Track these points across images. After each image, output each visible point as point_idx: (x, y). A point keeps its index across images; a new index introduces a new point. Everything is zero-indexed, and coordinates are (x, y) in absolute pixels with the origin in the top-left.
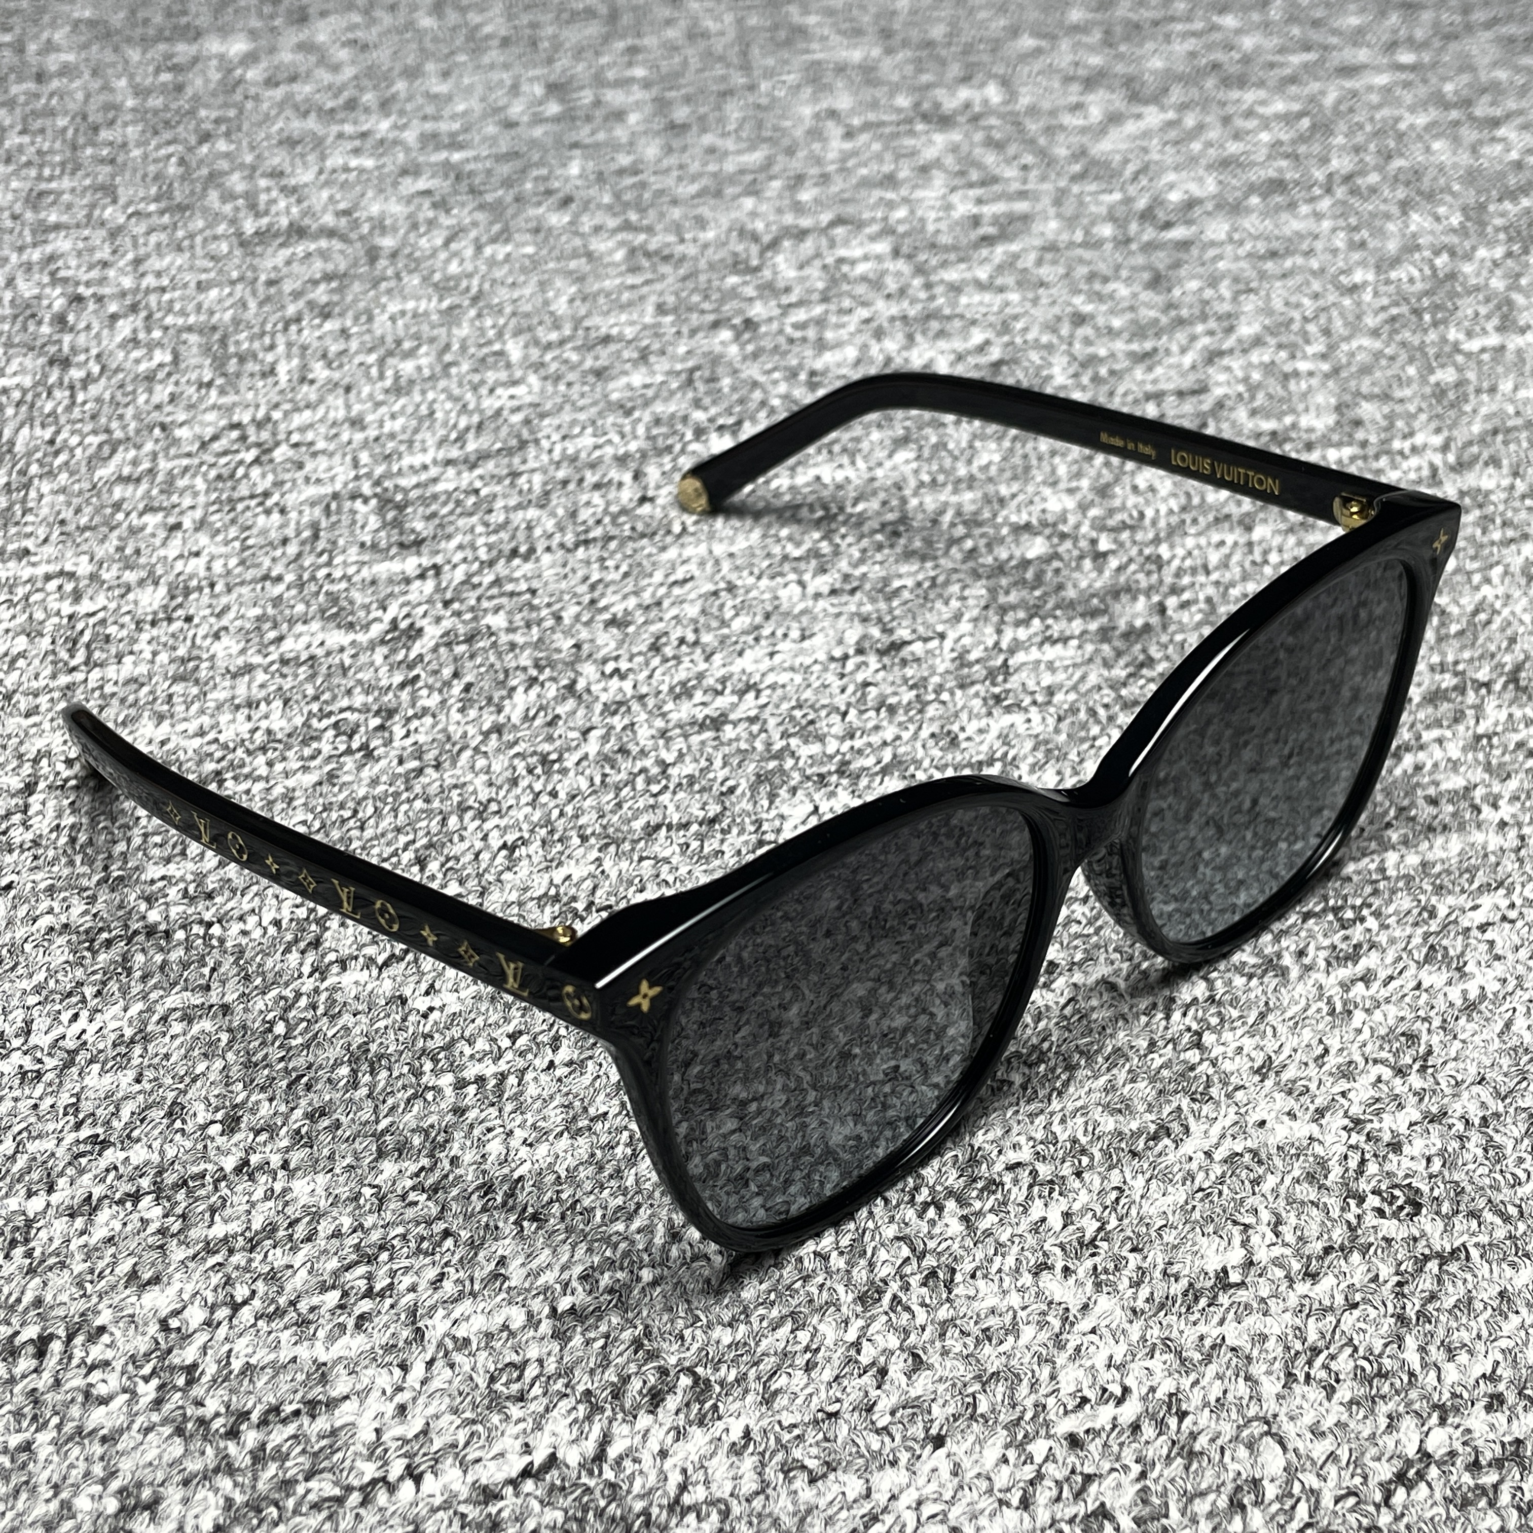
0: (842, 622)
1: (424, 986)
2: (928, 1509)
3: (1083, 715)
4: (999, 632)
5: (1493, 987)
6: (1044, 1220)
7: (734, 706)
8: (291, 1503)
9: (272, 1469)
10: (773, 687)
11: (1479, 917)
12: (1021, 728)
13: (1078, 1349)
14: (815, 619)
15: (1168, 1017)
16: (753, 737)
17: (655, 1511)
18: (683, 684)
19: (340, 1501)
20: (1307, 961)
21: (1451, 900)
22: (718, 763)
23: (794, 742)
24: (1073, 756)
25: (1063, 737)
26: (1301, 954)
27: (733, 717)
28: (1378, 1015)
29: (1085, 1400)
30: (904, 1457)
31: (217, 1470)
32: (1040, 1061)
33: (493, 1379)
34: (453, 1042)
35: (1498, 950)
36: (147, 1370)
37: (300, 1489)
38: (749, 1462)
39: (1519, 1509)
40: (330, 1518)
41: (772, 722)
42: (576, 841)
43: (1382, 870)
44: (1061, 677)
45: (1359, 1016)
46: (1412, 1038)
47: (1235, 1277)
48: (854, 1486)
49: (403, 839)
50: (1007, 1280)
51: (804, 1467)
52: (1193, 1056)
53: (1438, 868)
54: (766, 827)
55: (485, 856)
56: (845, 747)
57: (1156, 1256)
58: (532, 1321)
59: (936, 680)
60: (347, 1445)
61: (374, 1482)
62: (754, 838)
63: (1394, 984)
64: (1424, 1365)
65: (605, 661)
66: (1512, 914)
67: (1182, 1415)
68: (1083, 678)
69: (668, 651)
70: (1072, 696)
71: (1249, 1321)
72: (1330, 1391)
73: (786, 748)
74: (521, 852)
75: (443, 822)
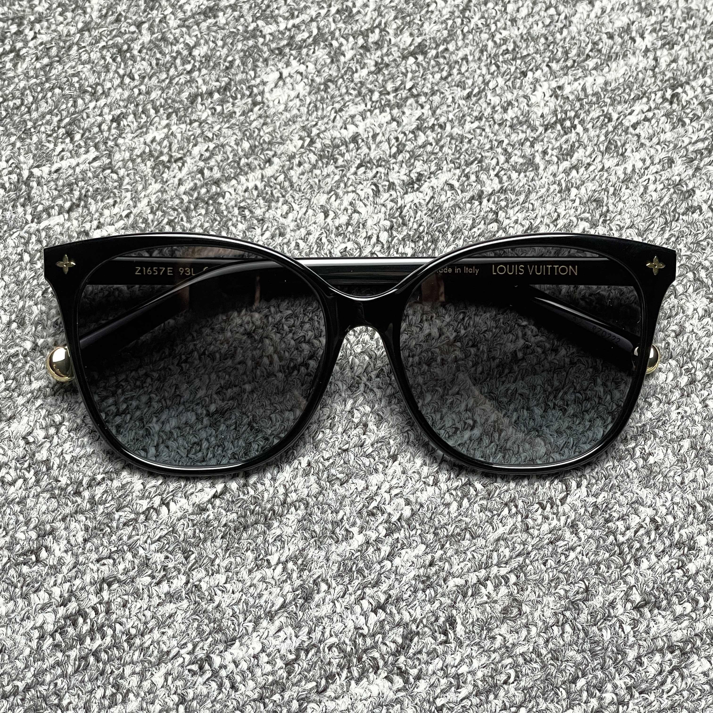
1: (95, 223)
2: (394, 492)
5: (639, 165)
6: (429, 334)
8: (114, 524)
9: (101, 508)
11: (633, 119)
13: (452, 403)
15: (481, 203)
17: (276, 508)
19: (136, 520)
20: (547, 158)
21: (619, 108)
22: (220, 44)
23: (260, 23)
26: (545, 153)
28: (583, 189)
29: (457, 429)
30: (380, 467)
31: (76, 512)
32: (420, 238)
33: (189, 452)
35: (643, 141)
36: (26, 465)
37: (117, 516)
38: (313, 479)
39: (643, 458)
40: (133, 529)
42: (152, 112)
43: (584, 89)
45: (574, 191)
46: (599, 202)
47: (520, 355)
48: (361, 484)
49: (55, 119)
50: (416, 370)
51: (338, 478)
52: (494, 226)
53: (613, 85)
54: (255, 91)
55: (104, 127)
57: (483, 347)
58: (199, 419)
60: (132, 492)
61: (148, 509)
62: (250, 100)
63: (592, 168)
64: (605, 392)
66: (650, 115)
67: (500, 431)
71: (527, 379)
72: (564, 411)
73: (256, 29)
74: (124, 122)
75: (75, 105)
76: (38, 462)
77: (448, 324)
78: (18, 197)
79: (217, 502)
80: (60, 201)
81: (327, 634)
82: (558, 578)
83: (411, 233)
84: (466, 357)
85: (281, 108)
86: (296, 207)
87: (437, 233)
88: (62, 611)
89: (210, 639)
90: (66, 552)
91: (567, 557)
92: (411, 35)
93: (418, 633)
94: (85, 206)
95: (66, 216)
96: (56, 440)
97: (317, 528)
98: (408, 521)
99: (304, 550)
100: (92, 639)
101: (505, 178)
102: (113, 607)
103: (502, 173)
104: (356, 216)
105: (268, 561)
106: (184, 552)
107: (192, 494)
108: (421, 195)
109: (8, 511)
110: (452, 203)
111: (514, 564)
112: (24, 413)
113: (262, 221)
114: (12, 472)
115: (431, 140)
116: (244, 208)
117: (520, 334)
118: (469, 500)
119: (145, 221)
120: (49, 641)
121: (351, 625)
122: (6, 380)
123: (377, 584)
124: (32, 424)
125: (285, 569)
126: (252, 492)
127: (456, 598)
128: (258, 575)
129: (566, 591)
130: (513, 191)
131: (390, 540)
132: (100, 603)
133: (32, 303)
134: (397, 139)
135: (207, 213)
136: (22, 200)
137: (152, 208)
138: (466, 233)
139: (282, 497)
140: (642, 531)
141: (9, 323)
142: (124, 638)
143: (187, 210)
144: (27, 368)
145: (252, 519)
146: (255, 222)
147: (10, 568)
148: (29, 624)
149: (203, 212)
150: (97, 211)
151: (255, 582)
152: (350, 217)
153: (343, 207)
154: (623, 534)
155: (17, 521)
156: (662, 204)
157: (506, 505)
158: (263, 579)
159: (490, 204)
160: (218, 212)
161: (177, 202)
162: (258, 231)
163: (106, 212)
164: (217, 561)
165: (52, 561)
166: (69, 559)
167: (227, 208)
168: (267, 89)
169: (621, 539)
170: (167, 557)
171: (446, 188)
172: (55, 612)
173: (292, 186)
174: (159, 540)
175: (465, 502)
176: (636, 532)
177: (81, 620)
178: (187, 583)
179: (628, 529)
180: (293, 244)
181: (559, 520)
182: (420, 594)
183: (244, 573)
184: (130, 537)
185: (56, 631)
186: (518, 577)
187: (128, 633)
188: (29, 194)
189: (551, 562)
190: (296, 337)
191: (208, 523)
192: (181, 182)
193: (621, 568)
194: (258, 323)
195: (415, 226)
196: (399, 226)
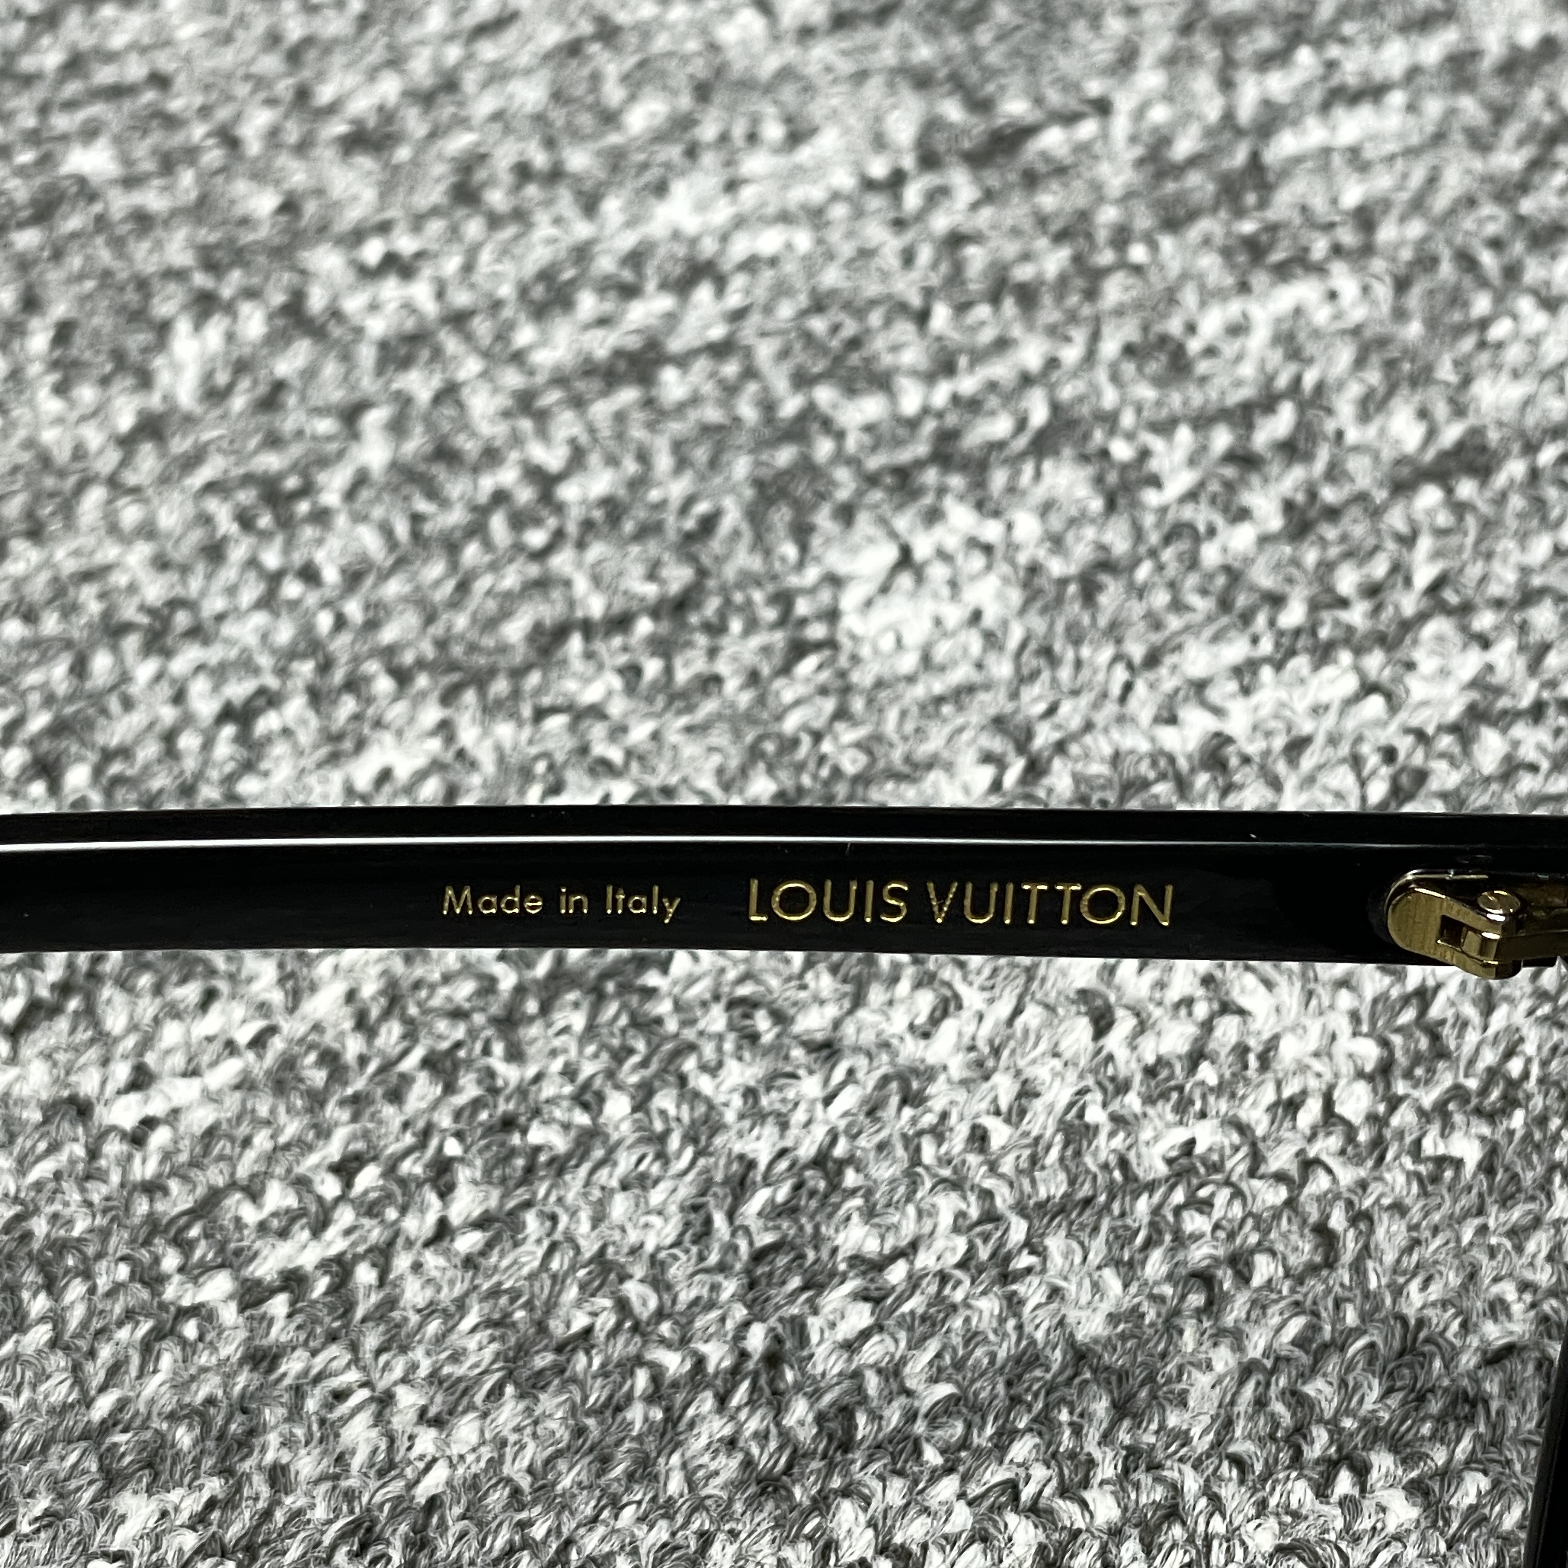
0: (874, 89)
1: (122, 1072)
3: (1447, 270)
4: (1226, 84)
7: (672, 320)
10: (750, 265)
12: (1321, 315)
14: (808, 89)
16: (730, 390)
18: (546, 275)
22: (663, 461)
23: (824, 395)
24: (1446, 372)
25: (1414, 330)
27: (675, 345)
32: (1510, 1102)
34: (214, 1197)
41: (765, 351)
42: (384, 685)
44: (1383, 181)
54: (802, 607)
55: (188, 742)
56: (941, 394)
59: (1108, 215)
62: (778, 638)
65: (357, 236)
68: (1433, 180)
69: (497, 198)
70: (1416, 229)
73: (809, 413)
74: (268, 723)
75: (80, 668)
83: (1472, 1084)
85: (908, 662)
92: (1423, 414)
113: (828, 1049)
115: (1528, 753)
116: (748, 1005)
119: (332, 1059)
134: (1389, 754)
135: (591, 1030)
137: (362, 1013)
143: (509, 1019)
146: (797, 1053)
149: (578, 1021)
150: (133, 1027)
152: (1207, 1026)
160: (642, 1023)
162: (810, 1086)
163: (172, 1033)
167: (678, 1006)
168: (850, 600)
180: (960, 1133)
190: (974, 1490)
194: (806, 1434)
195: (1489, 1057)
196: (1417, 1059)
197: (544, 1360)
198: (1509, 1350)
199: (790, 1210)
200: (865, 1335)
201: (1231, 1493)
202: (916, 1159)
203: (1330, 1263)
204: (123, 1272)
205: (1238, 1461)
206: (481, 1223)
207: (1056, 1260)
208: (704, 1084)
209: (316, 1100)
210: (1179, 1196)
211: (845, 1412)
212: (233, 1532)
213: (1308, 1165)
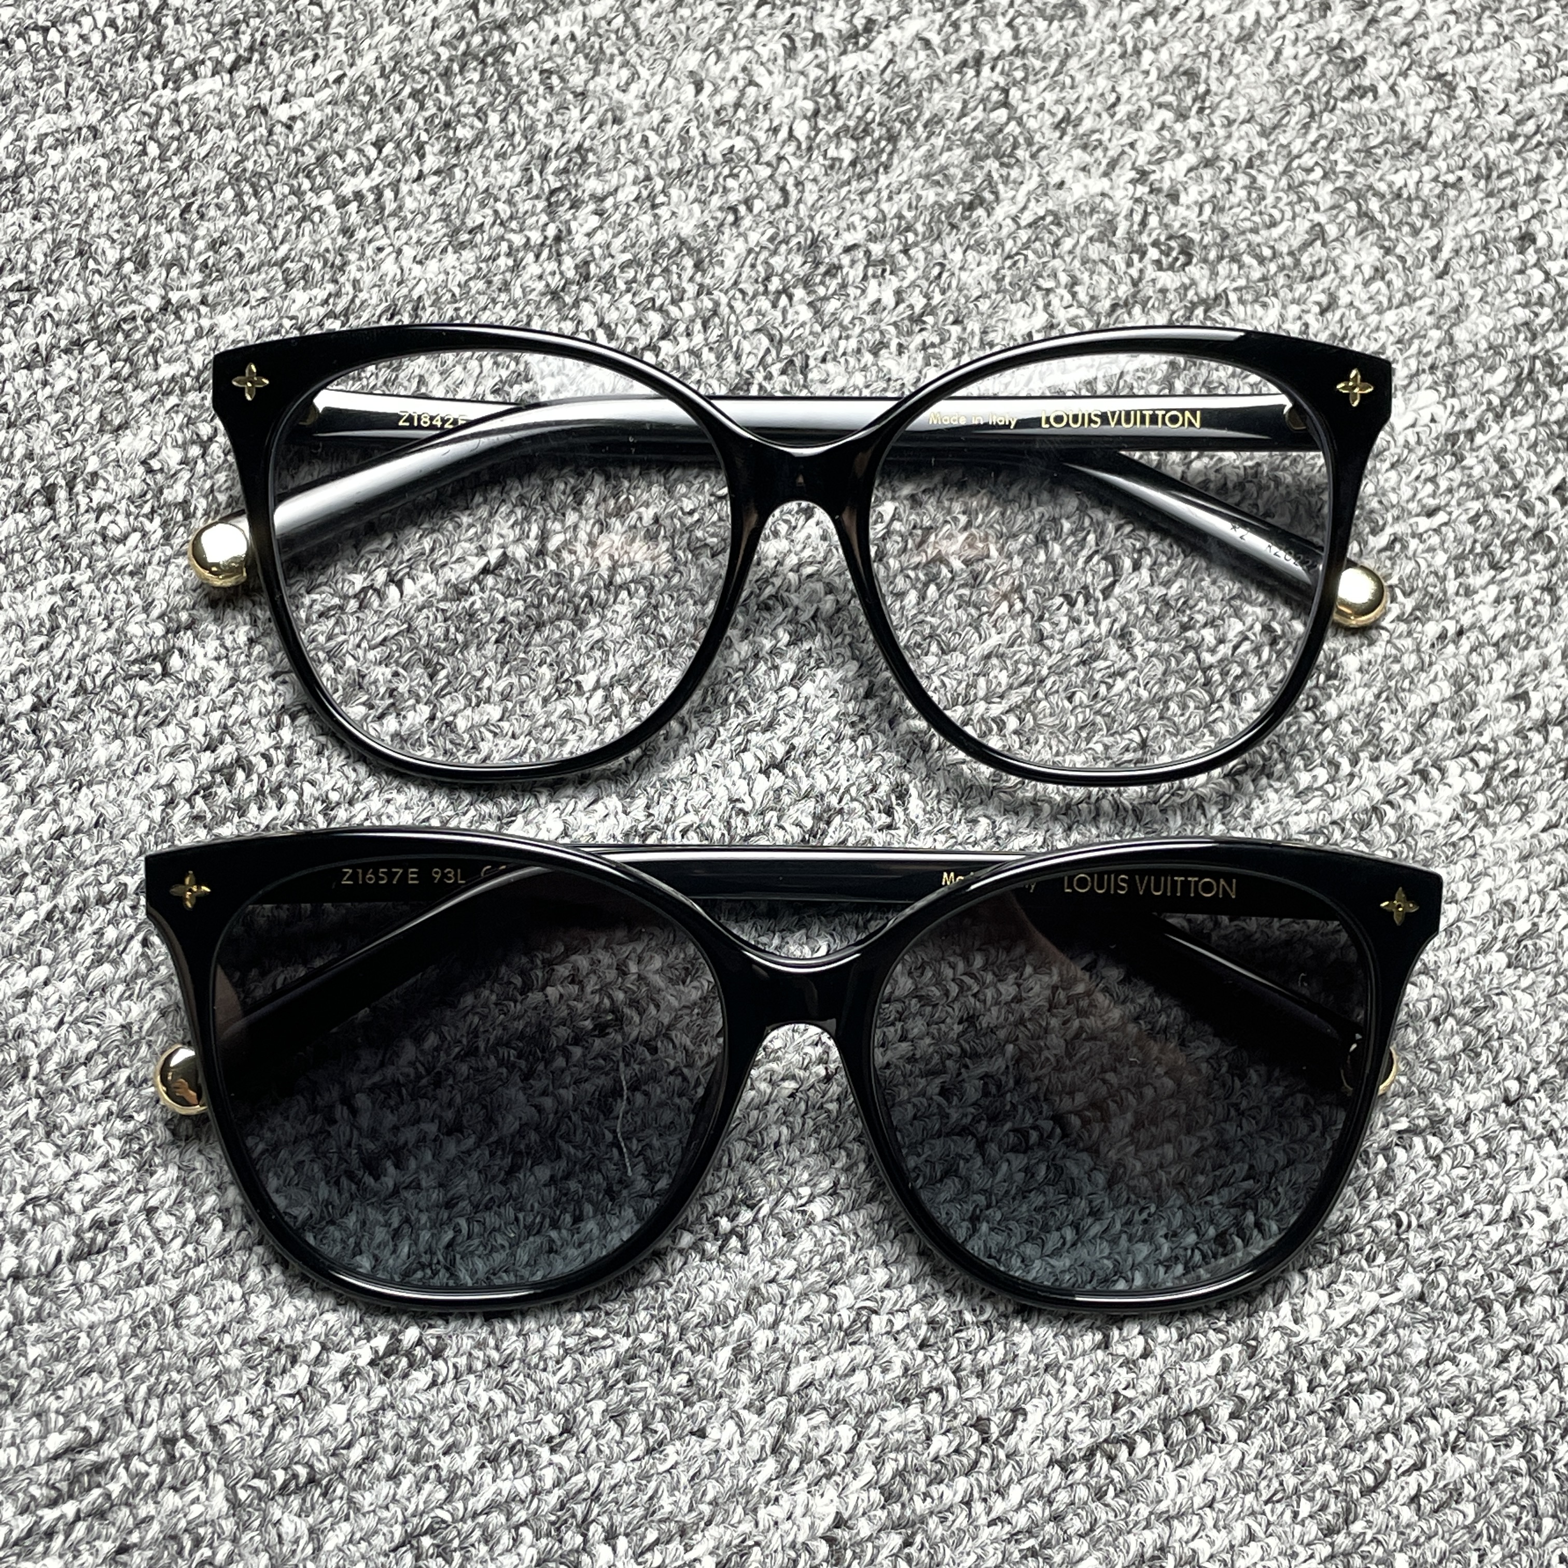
76: (168, 505)
77: (913, 285)
78: (140, 44)
79: (490, 581)
80: (215, 52)
81: (680, 809)
82: (1094, 724)
83: (852, 123)
84: (943, 341)
86: (644, 73)
87: (898, 125)
88: (207, 759)
89: (472, 812)
90: (218, 659)
91: (1110, 687)
93: (841, 811)
94: (262, 62)
95: (227, 77)
96: (200, 467)
97: (667, 630)
98: (830, 621)
99: (643, 666)
100: (260, 808)
101: (1023, 30)
102: (299, 754)
103: (1020, 20)
104: (752, 91)
105: (578, 684)
106: (427, 663)
107: (444, 565)
108: (870, 57)
109: (113, 586)
110: (927, 72)
111: (1015, 698)
112: (144, 419)
113: (582, 95)
114: (121, 520)
116: (550, 72)
117: (1040, 304)
118: (939, 586)
119: (370, 91)
120: (183, 809)
121: (722, 795)
122: (113, 361)
123: (771, 726)
124: (158, 439)
125: (607, 698)
126: (552, 566)
127: (910, 754)
128: (560, 707)
129: (1107, 747)
130: (1037, 52)
131: (796, 652)
132: (277, 748)
133: (161, 229)
135: (482, 79)
136: (147, 48)
137: (383, 69)
138: (950, 125)
139: (606, 575)
140: (1246, 646)
141: (120, 263)
142: (319, 806)
143: (446, 74)
144: (150, 341)
145: (550, 611)
146: (570, 97)
147: (114, 684)
148: (145, 780)
149: (476, 76)
150: (283, 71)
151: (553, 719)
152: (742, 92)
153: (729, 76)
154: (1213, 651)
155: (129, 605)
156: (1306, 81)
157: (1005, 596)
158: (568, 715)
159: (997, 77)
160: (504, 79)
161: (429, 58)
162: (575, 113)
163: (300, 74)
164: (487, 682)
165: (193, 673)
166: (222, 673)
167: (519, 72)
169: (1208, 658)
170: (396, 674)
171: (917, 45)
172: (195, 761)
173: (638, 35)
174: (383, 643)
175: (932, 590)
176: (1236, 648)
177: (240, 775)
178: (432, 718)
179: (1221, 641)
180: (637, 139)
181: (1098, 625)
182: (846, 745)
183: (535, 704)
184: (330, 638)
185: (196, 793)
186: (1021, 720)
187: (325, 800)
188: (159, 39)
189: (1081, 696)
190: (637, 300)
191: (471, 616)
192: (436, 24)
193: (1206, 709)
194: (571, 274)
195: (859, 112)
196: (830, 111)
197: (464, 237)
198: (855, 246)
199: (566, 171)
200: (595, 230)
201: (739, 305)
202: (618, 151)
203: (786, 203)
204: (286, 190)
205: (742, 291)
206: (437, 172)
207: (674, 198)
208: (528, 109)
209: (366, 109)
210: (726, 171)
211: (586, 263)
212: (338, 309)
213: (780, 158)
